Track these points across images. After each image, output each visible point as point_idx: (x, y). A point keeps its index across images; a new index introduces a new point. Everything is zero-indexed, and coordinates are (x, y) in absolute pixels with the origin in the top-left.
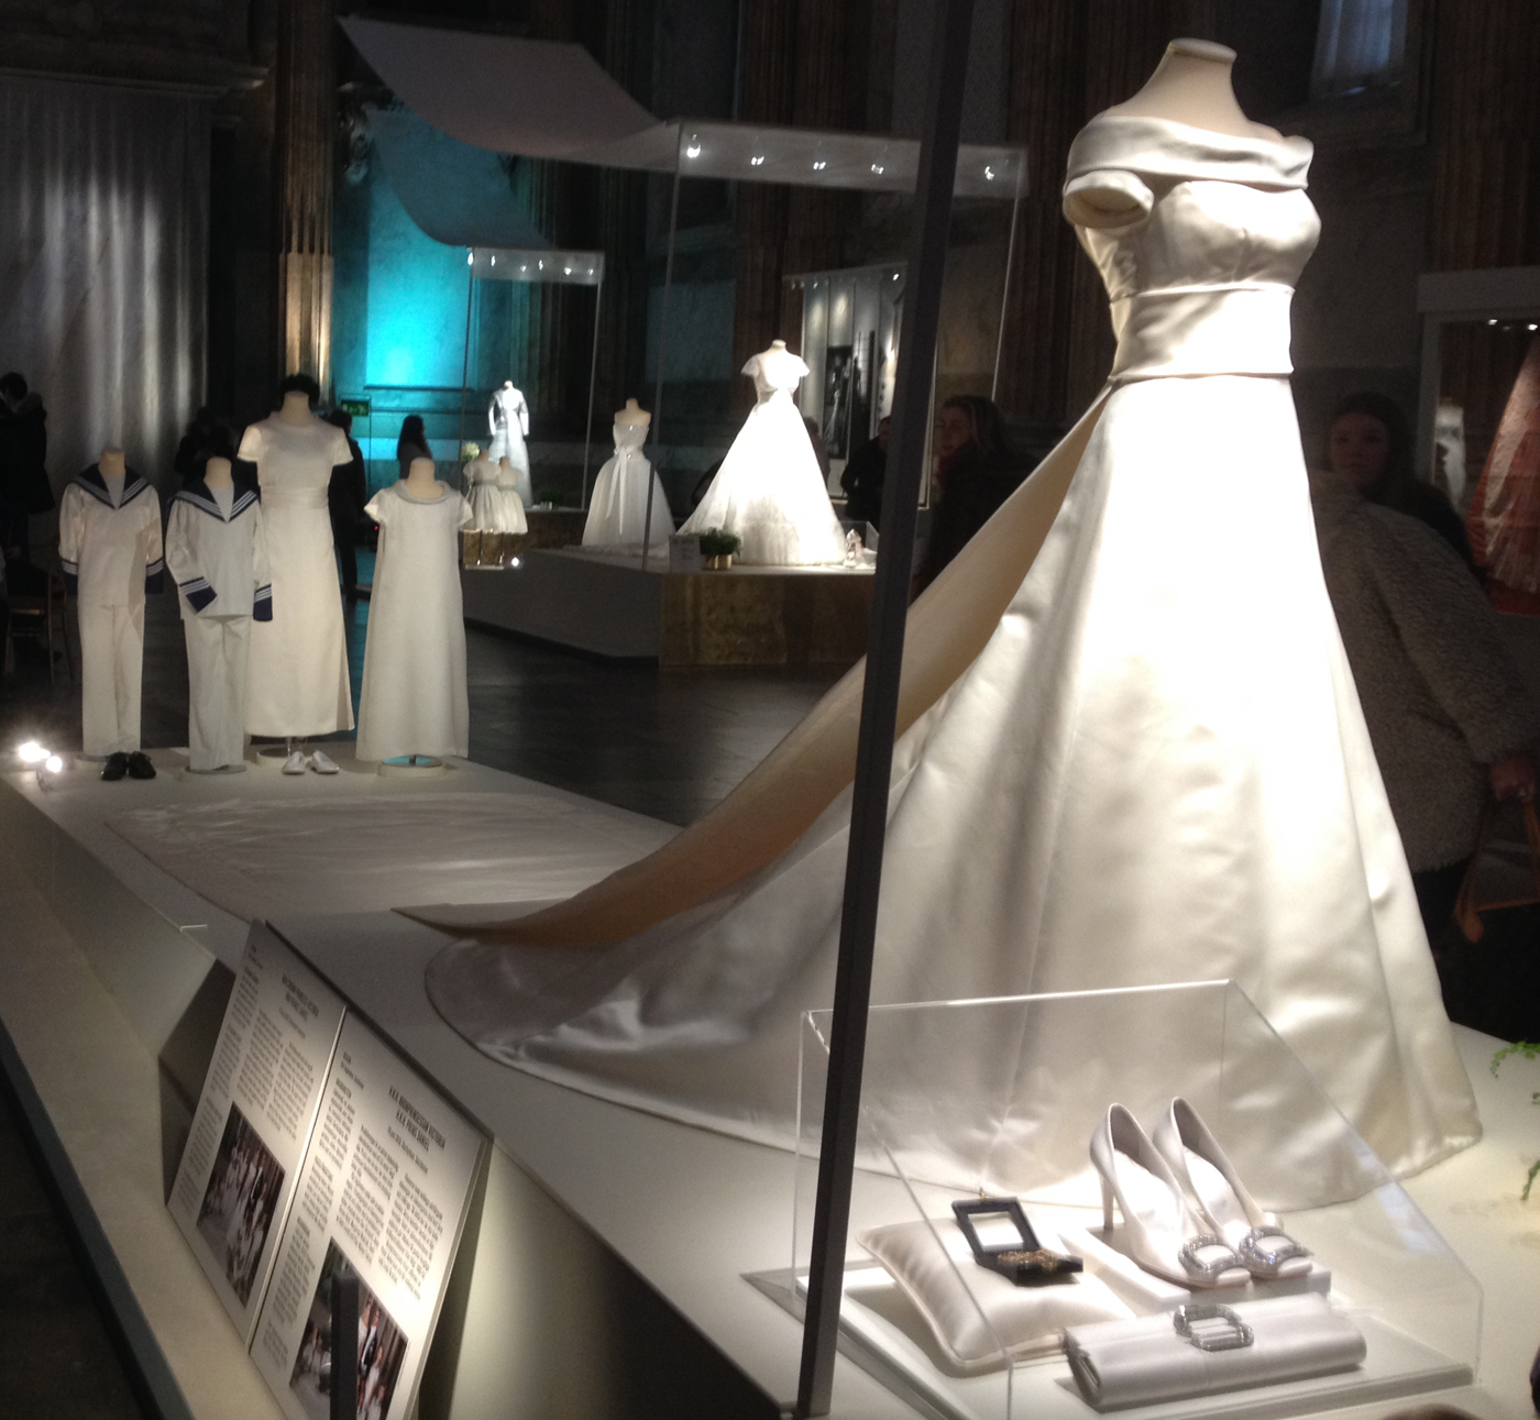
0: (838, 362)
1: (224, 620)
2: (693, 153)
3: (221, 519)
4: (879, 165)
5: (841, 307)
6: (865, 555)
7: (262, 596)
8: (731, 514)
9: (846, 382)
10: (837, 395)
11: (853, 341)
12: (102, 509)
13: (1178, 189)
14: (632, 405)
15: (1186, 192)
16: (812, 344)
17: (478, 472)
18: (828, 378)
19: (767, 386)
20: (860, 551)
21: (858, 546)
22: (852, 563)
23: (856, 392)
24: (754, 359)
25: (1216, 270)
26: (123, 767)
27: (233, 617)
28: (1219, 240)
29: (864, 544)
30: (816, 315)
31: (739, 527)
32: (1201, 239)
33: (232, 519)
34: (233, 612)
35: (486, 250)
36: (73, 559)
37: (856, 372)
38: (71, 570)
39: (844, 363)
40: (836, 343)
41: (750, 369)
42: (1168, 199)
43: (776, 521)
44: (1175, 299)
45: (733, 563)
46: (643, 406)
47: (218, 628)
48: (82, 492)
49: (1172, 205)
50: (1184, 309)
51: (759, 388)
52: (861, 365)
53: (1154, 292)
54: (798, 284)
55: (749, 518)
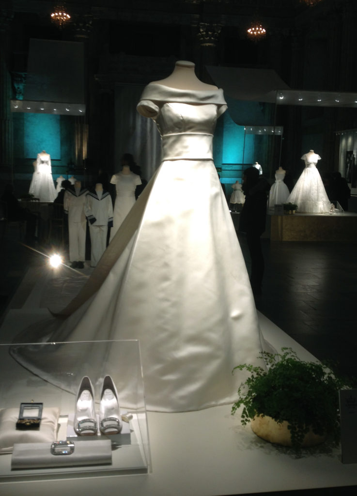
0: (349, 155)
1: (100, 226)
2: (281, 98)
3: (98, 200)
4: (337, 100)
5: (350, 140)
6: (336, 211)
7: (111, 220)
8: (297, 199)
9: (351, 161)
10: (349, 165)
11: (353, 149)
12: (74, 197)
13: (165, 105)
14: (280, 168)
15: (168, 106)
16: (342, 150)
17: (235, 187)
18: (347, 160)
19: (308, 163)
20: (334, 209)
21: (334, 208)
22: (331, 213)
23: (354, 163)
24: (304, 155)
25: (177, 129)
26: (77, 265)
27: (102, 226)
28: (176, 120)
29: (336, 207)
30: (344, 142)
31: (299, 202)
32: (171, 120)
33: (101, 199)
34: (101, 224)
35: (249, 127)
36: (67, 210)
37: (354, 158)
38: (66, 213)
39: (351, 156)
40: (349, 150)
41: (303, 158)
42: (163, 108)
43: (310, 201)
44: (169, 137)
45: (295, 212)
46: (284, 169)
47: (98, 229)
48: (70, 193)
49: (164, 110)
50: (171, 140)
51: (306, 163)
52: (355, 156)
53: (165, 135)
54: (338, 134)
55: (302, 200)
